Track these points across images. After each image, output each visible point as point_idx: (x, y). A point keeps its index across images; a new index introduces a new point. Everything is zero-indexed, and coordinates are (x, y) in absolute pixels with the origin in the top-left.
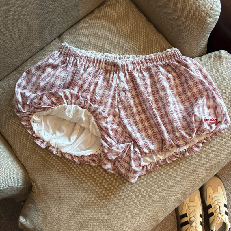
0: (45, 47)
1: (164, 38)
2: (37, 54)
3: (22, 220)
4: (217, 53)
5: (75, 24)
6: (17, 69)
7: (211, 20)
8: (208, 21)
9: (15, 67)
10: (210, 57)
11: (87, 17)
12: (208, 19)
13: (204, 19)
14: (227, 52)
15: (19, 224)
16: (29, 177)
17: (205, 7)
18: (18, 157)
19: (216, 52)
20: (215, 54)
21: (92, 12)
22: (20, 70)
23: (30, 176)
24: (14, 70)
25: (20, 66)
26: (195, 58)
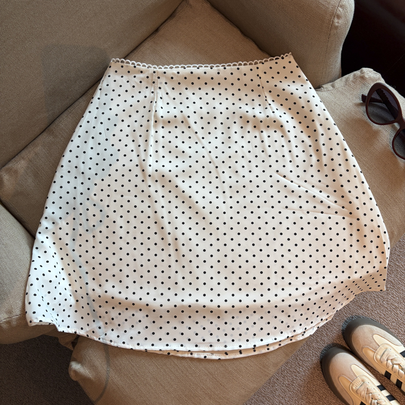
2: (77, 103)
3: (75, 366)
4: (358, 73)
5: (132, 52)
6: (47, 130)
7: (340, 22)
8: (337, 24)
9: (44, 126)
10: (347, 80)
11: (149, 39)
12: (336, 20)
13: (330, 21)
14: (372, 70)
15: (72, 374)
17: (329, 3)
19: (355, 72)
20: (354, 75)
21: (157, 30)
22: (52, 130)
24: (42, 130)
25: (52, 124)
26: (324, 86)
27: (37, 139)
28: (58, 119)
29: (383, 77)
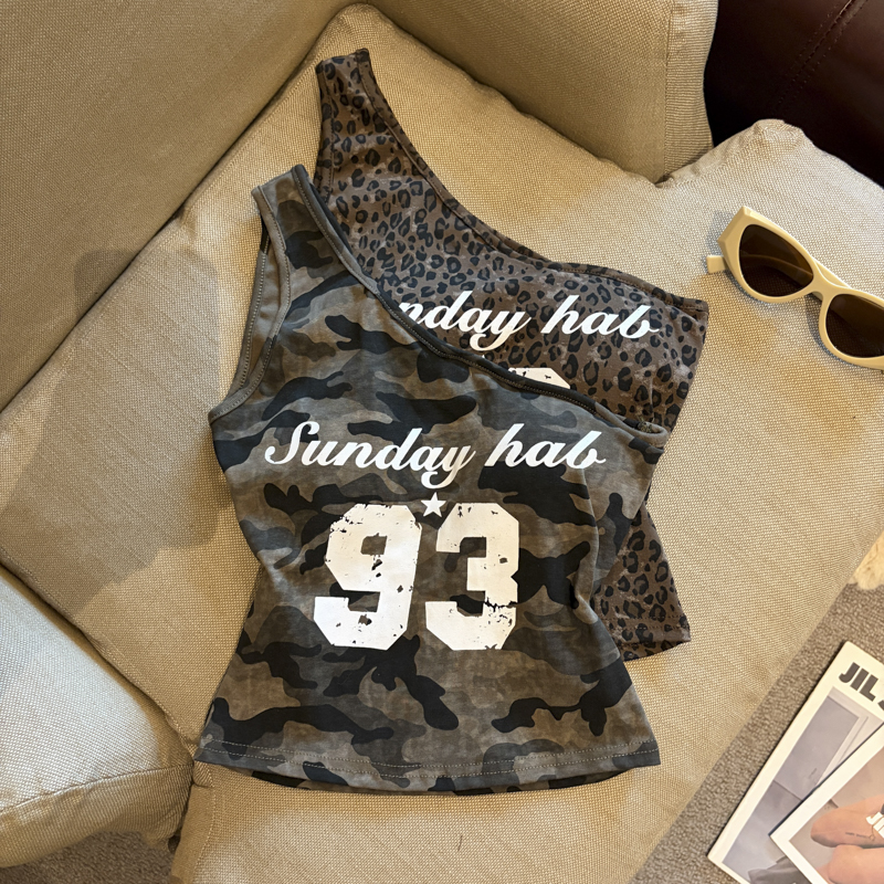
0: (138, 258)
1: (547, 131)
2: (112, 288)
4: (748, 133)
5: (224, 155)
6: (53, 357)
7: (687, 21)
8: (680, 28)
10: (726, 154)
12: (677, 19)
13: (663, 23)
14: (781, 122)
16: (176, 733)
18: (119, 666)
19: (742, 134)
20: (741, 140)
22: (66, 356)
23: (177, 727)
26: (674, 174)
27: (34, 380)
28: (76, 329)
29: (807, 135)
